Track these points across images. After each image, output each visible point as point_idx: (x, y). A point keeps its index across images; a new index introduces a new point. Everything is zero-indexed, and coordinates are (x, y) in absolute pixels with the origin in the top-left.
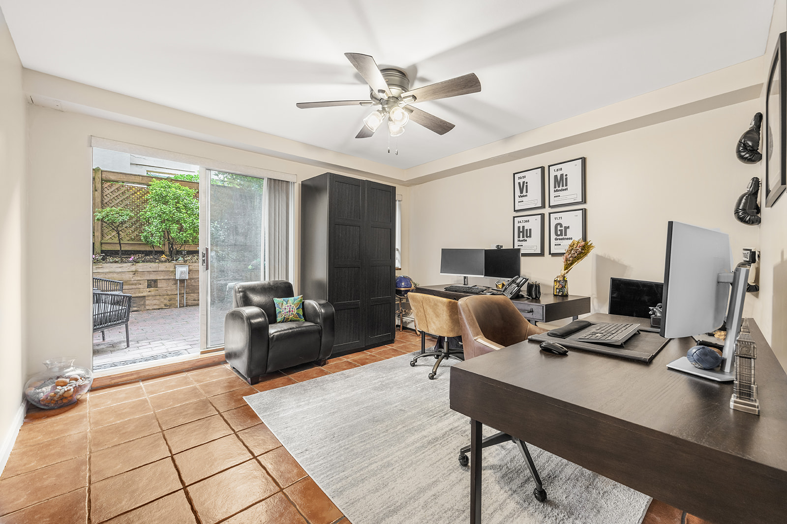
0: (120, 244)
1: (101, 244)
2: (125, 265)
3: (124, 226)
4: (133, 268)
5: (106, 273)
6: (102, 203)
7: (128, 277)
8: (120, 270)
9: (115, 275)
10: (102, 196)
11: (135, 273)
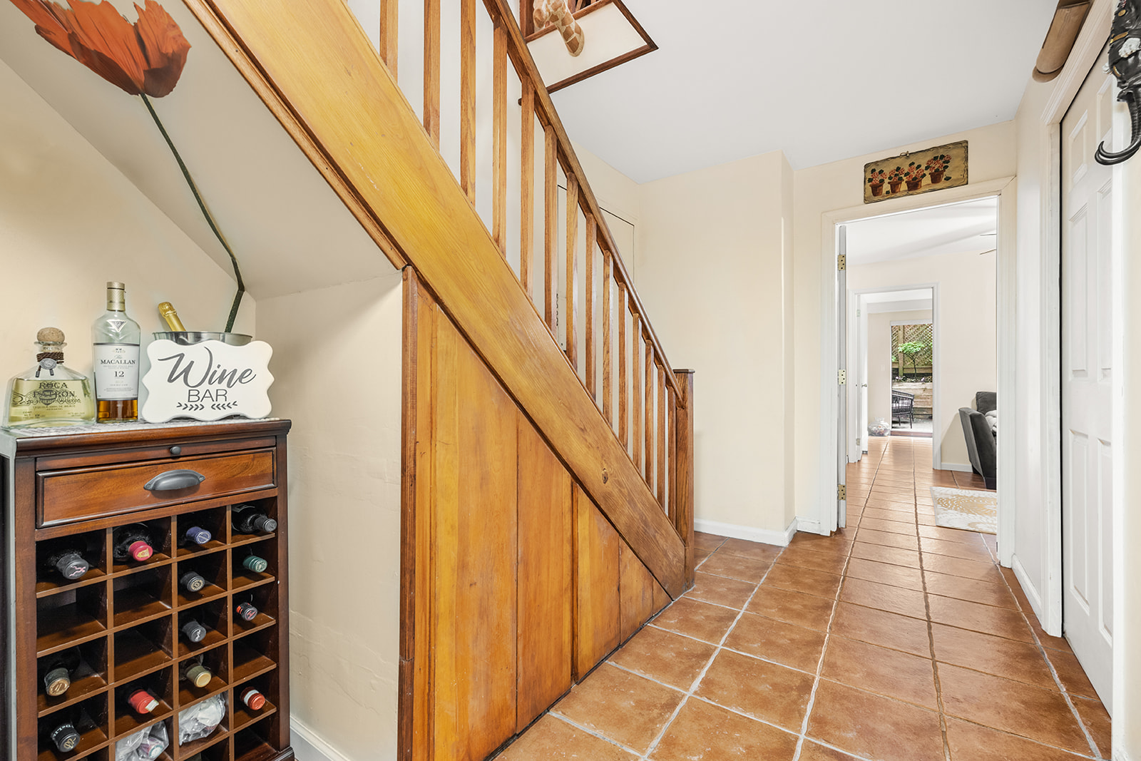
0: (915, 368)
1: (904, 369)
2: (917, 384)
3: (919, 354)
4: (924, 386)
5: (905, 389)
6: (904, 338)
7: (919, 392)
8: (914, 387)
9: (911, 391)
10: (904, 333)
11: (925, 390)
